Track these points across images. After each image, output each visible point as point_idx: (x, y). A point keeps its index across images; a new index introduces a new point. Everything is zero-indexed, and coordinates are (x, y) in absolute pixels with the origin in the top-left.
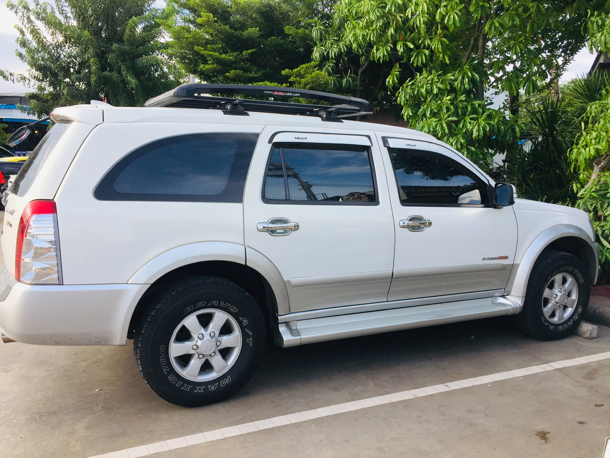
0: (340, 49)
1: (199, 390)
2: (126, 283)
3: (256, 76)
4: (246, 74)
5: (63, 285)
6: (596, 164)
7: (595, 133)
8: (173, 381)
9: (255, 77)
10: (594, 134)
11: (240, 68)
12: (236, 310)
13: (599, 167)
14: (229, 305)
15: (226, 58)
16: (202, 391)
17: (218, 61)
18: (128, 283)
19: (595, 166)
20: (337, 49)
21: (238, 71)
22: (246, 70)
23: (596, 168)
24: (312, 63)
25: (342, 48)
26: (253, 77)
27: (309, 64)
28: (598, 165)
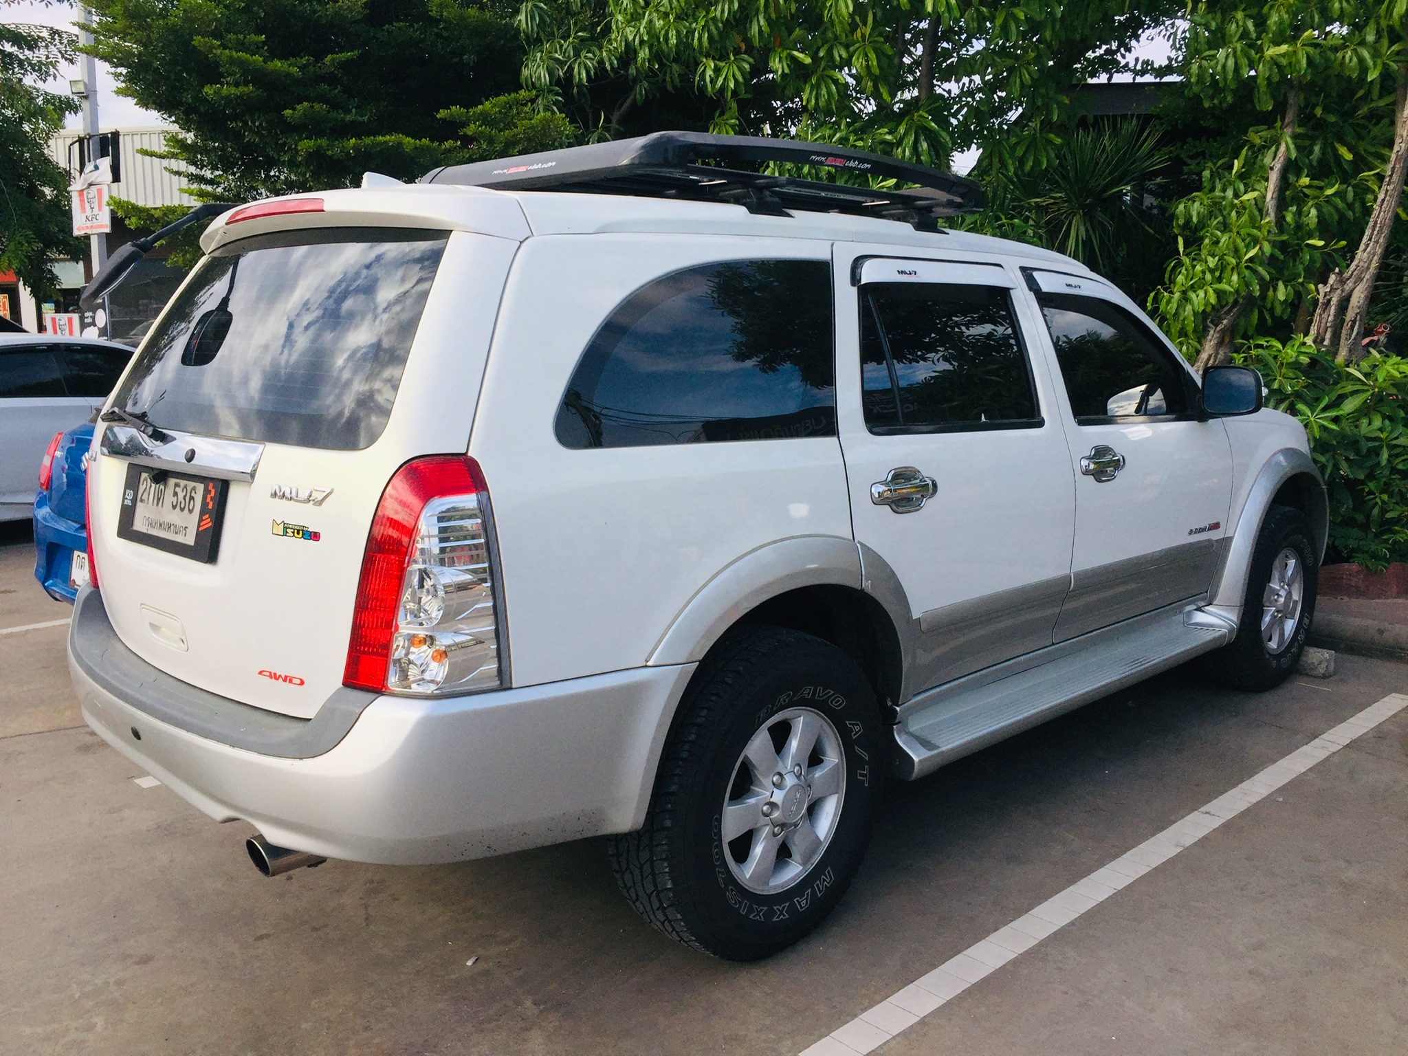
0: (601, 62)
1: (781, 914)
2: (644, 664)
3: (360, 119)
4: (333, 115)
5: (511, 688)
6: (1211, 322)
7: (1212, 259)
8: (735, 904)
9: (360, 122)
10: (1212, 262)
11: (322, 99)
12: (843, 702)
13: (1218, 329)
14: (832, 692)
15: (282, 69)
16: (787, 916)
17: (257, 77)
18: (649, 664)
19: (1209, 327)
20: (594, 62)
21: (317, 106)
22: (334, 105)
23: (1212, 332)
24: (522, 93)
25: (606, 60)
26: (353, 122)
27: (513, 95)
28: (1216, 326)
